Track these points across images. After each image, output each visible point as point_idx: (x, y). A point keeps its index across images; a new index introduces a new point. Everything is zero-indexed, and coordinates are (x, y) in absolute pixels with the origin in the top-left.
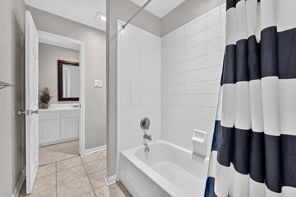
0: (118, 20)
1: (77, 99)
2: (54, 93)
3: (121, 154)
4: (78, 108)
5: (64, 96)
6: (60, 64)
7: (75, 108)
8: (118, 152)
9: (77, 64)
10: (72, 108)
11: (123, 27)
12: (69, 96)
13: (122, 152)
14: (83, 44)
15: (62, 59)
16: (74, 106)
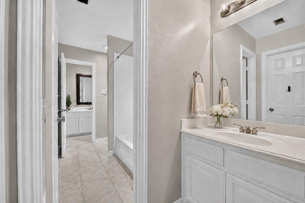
0: (115, 53)
1: (90, 103)
2: (74, 99)
3: (116, 138)
4: (91, 110)
5: (81, 101)
6: (78, 76)
7: (89, 110)
8: (115, 136)
9: (90, 76)
10: (87, 110)
11: (118, 57)
12: (85, 101)
13: (117, 136)
14: (94, 65)
15: (79, 72)
16: (88, 109)
